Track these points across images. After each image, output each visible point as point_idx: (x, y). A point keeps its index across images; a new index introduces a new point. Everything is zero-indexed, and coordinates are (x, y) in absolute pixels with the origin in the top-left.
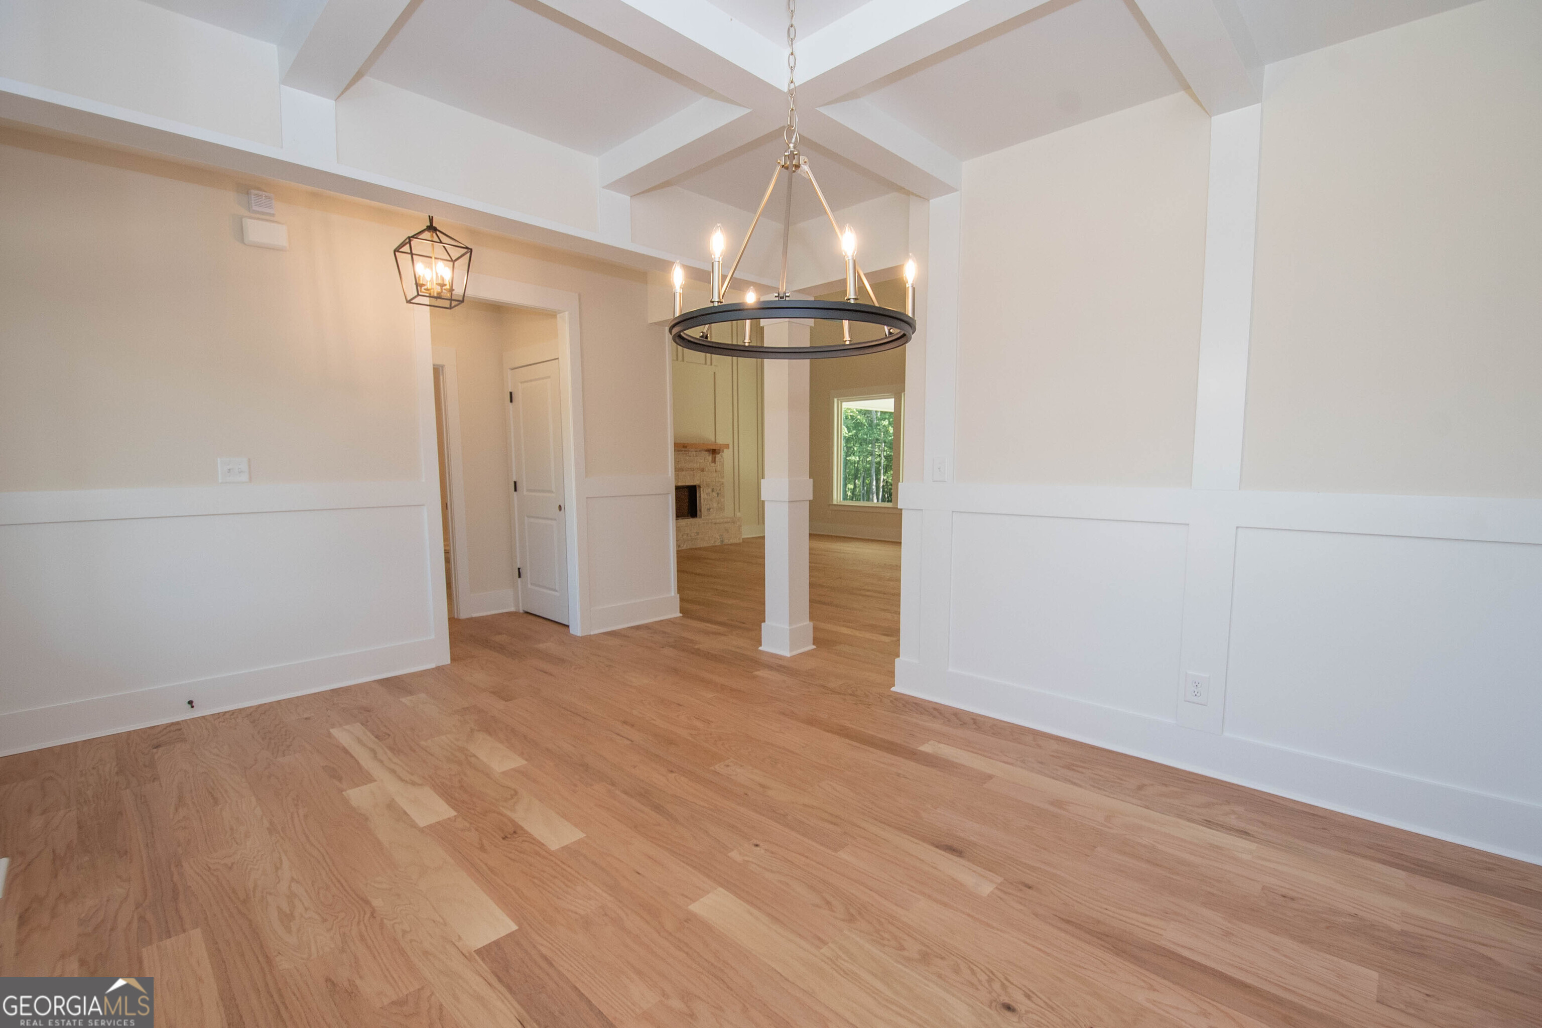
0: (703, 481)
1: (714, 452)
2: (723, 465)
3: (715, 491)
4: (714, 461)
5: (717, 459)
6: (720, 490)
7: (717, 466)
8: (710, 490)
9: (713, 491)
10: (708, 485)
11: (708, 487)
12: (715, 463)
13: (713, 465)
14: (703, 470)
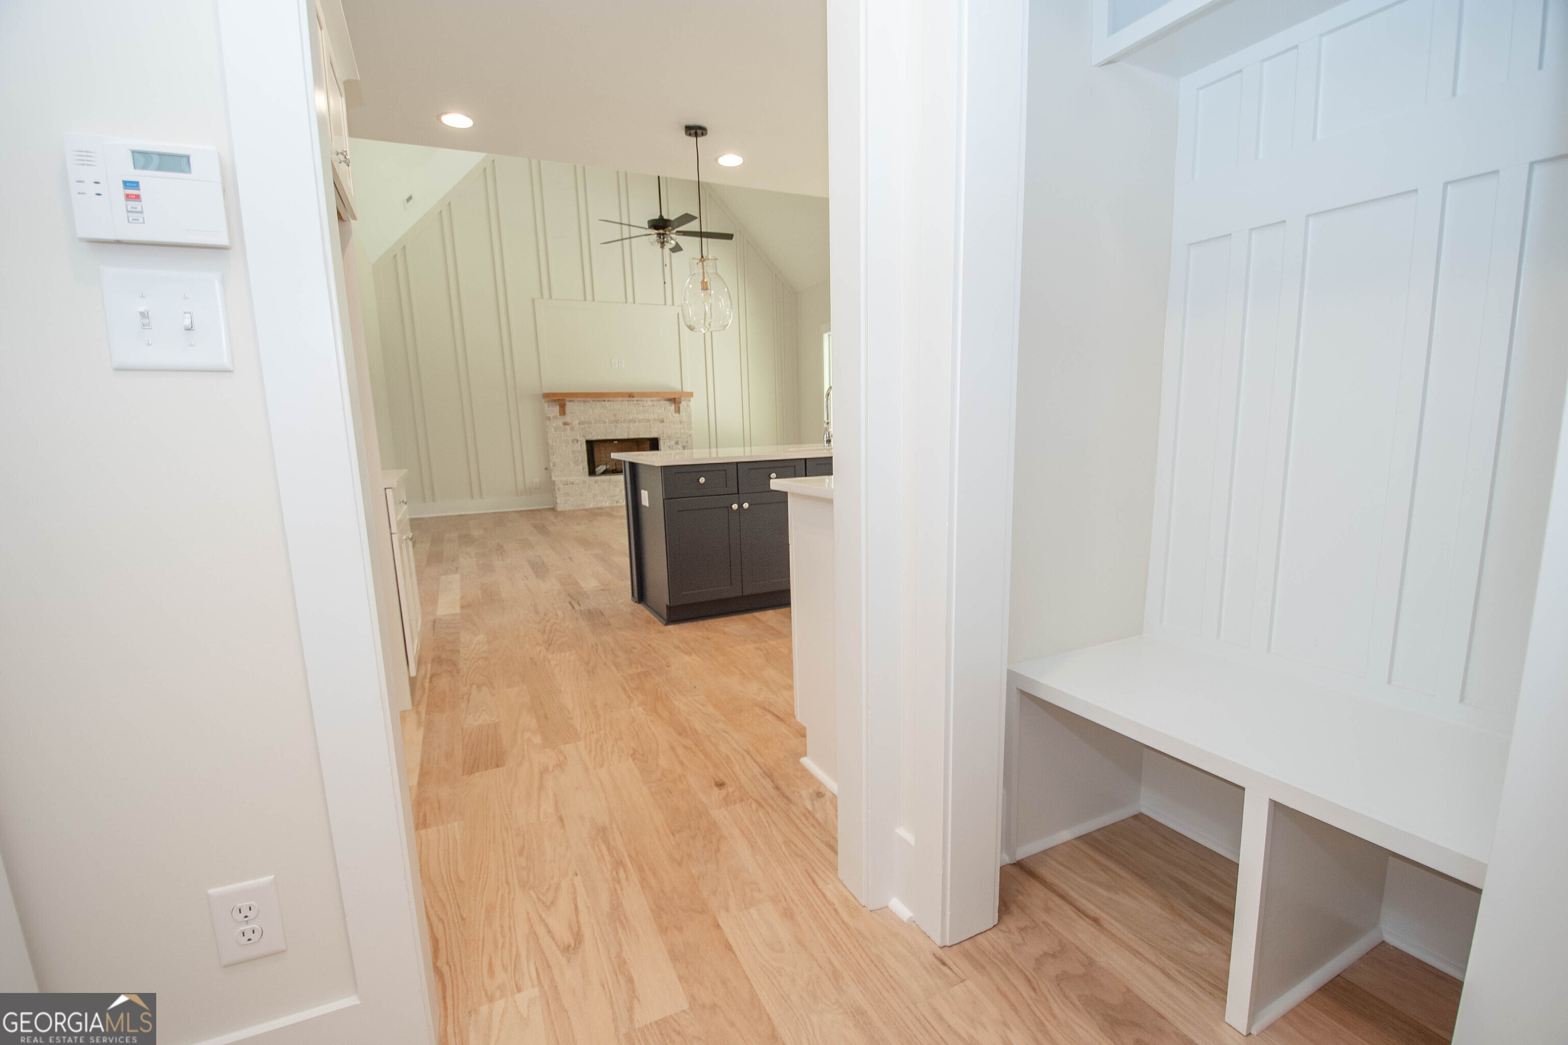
0: (663, 433)
1: (675, 400)
2: (690, 416)
3: (680, 443)
4: (678, 411)
5: (681, 409)
6: (687, 442)
7: (683, 417)
8: (673, 443)
9: (677, 443)
10: (670, 438)
11: (670, 439)
12: (680, 414)
13: (677, 415)
14: (662, 421)
